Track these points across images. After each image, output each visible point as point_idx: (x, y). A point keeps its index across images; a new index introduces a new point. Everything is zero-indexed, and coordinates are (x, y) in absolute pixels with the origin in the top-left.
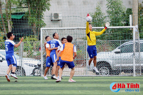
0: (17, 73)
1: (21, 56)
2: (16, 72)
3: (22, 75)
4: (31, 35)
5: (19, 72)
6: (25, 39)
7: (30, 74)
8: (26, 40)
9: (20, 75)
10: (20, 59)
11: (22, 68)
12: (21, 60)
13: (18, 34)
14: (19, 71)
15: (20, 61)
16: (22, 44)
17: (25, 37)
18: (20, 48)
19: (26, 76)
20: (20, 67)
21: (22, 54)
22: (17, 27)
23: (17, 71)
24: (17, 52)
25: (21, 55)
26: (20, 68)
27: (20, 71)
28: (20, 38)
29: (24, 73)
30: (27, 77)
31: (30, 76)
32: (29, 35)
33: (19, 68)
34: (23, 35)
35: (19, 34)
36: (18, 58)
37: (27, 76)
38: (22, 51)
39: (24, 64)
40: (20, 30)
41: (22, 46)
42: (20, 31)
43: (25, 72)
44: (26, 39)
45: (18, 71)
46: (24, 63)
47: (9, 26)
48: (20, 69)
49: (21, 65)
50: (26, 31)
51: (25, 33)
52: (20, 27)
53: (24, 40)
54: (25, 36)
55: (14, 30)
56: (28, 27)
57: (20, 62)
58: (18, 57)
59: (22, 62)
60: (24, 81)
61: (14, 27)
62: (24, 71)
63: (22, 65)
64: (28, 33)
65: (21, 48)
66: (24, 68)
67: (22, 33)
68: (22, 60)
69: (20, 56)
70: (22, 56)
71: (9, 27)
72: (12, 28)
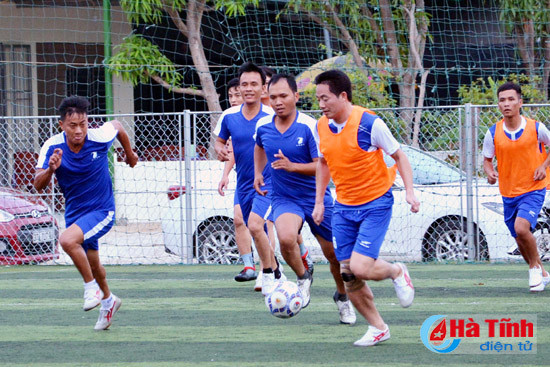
0: (448, 247)
1: (470, 171)
2: (444, 244)
3: (471, 255)
4: (512, 75)
5: (460, 244)
6: (485, 91)
7: (512, 250)
8: (489, 98)
9: (466, 258)
10: (465, 184)
11: (475, 225)
12: (469, 189)
13: (453, 69)
14: (457, 238)
15: (465, 192)
16: (473, 116)
17: (487, 83)
18: (463, 133)
19: (492, 261)
20: (465, 219)
21: (474, 162)
22: (449, 39)
23: (450, 240)
24: (451, 153)
25: (469, 167)
26: (465, 224)
27: (464, 239)
28: (461, 89)
29: (481, 250)
30: (495, 268)
31: (510, 262)
32: (502, 72)
33: (458, 225)
34: (478, 73)
35: (459, 70)
36: (453, 179)
37: (496, 264)
38: (474, 147)
39: (480, 206)
40: (462, 51)
41: (473, 124)
42: (461, 58)
43: (485, 243)
44: (489, 94)
45: (454, 240)
46: (482, 200)
47: (415, 36)
48: (465, 231)
49: (470, 208)
50: (489, 57)
51: (484, 65)
52: (461, 39)
53: (481, 97)
54: (486, 79)
55: (438, 51)
56: (501, 37)
57: (465, 198)
58: (456, 175)
59: (474, 198)
60: (486, 285)
61: (437, 39)
62: (481, 238)
63: (475, 211)
64: (500, 65)
65: (469, 132)
66: (480, 226)
67: (472, 64)
68: (474, 189)
69: (464, 169)
70: (474, 170)
71: (412, 38)
72: (424, 43)
